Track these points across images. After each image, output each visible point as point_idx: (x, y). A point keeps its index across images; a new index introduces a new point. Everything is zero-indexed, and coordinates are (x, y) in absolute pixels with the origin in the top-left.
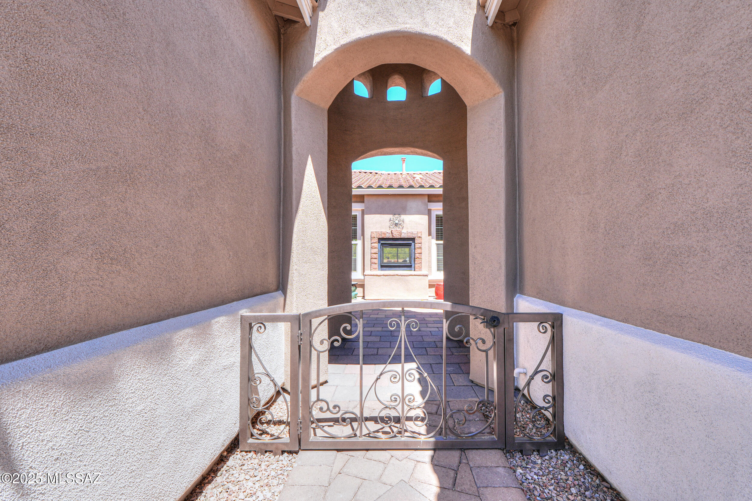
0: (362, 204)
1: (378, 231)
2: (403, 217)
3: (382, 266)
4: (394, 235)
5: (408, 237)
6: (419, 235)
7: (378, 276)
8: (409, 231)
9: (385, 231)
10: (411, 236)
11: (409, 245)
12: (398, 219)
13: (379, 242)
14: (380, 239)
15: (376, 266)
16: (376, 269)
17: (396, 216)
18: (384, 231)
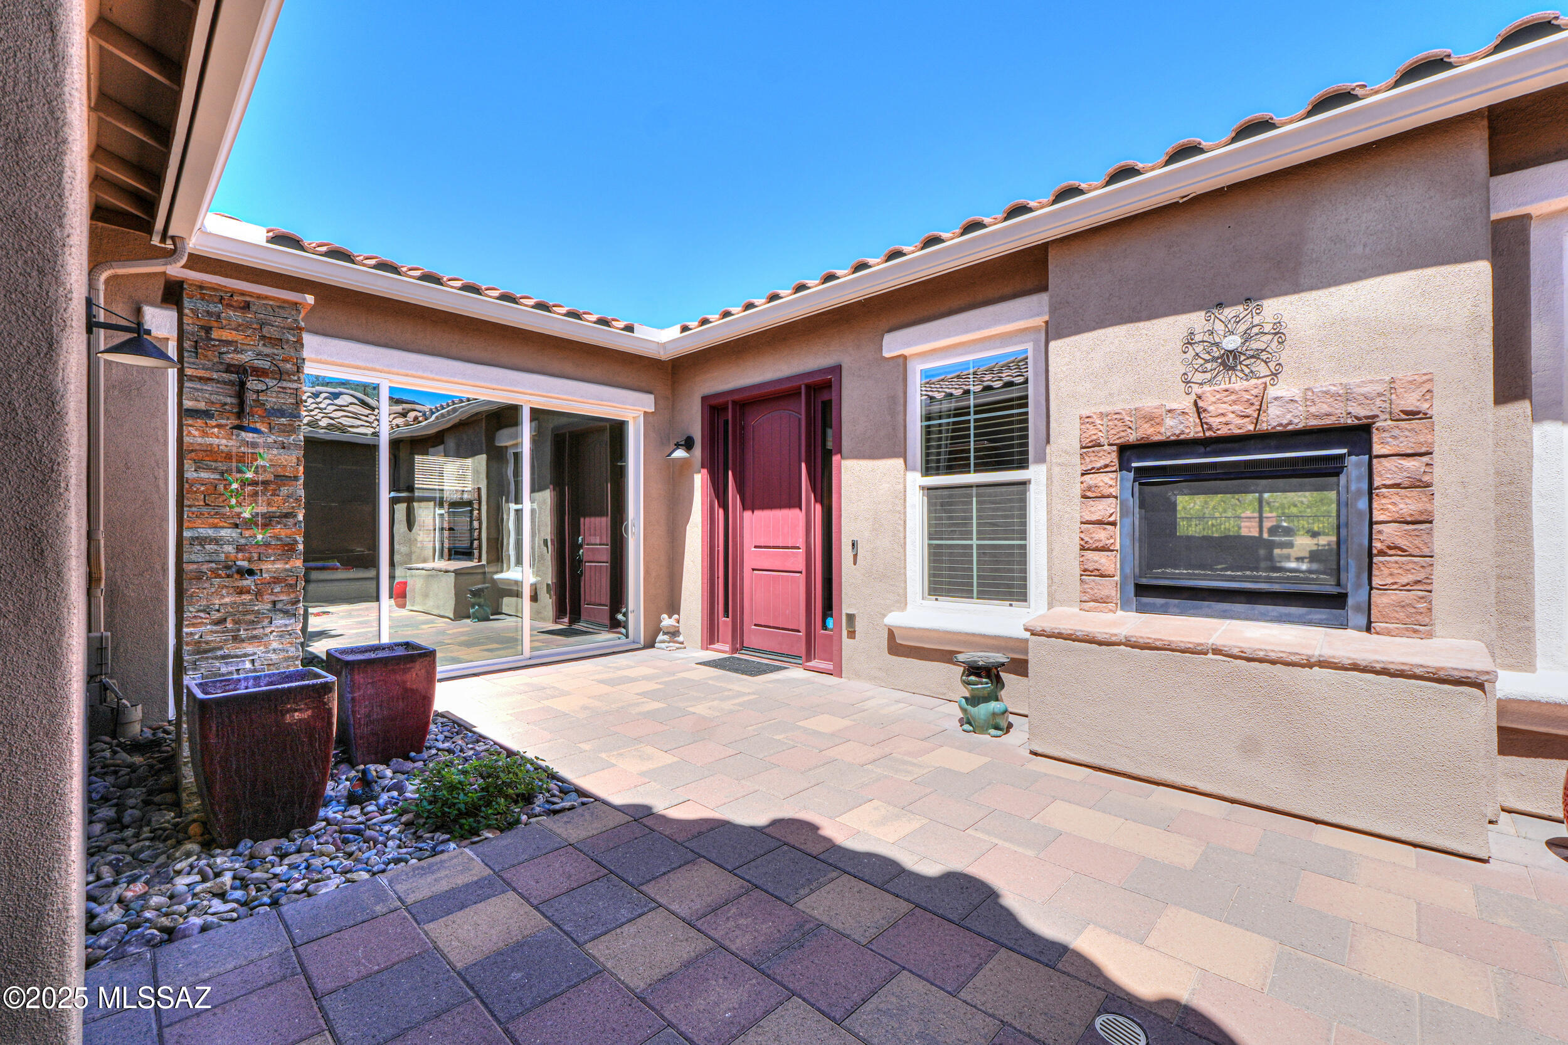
0: (1044, 298)
1: (1118, 408)
2: (1273, 308)
3: (1142, 590)
4: (1215, 422)
5: (1313, 423)
6: (1411, 401)
7: (1100, 643)
8: (1324, 383)
9: (1156, 403)
10: (1340, 414)
11: (1330, 469)
12: (1242, 328)
13: (1123, 466)
14: (1127, 451)
15: (1109, 588)
16: (1104, 601)
17: (1229, 312)
18: (1149, 403)
